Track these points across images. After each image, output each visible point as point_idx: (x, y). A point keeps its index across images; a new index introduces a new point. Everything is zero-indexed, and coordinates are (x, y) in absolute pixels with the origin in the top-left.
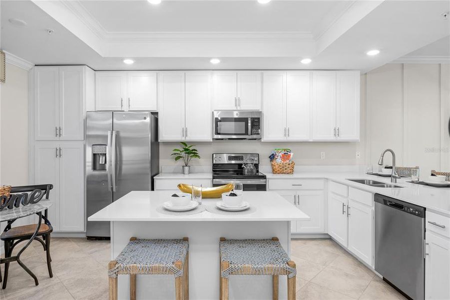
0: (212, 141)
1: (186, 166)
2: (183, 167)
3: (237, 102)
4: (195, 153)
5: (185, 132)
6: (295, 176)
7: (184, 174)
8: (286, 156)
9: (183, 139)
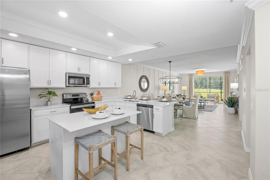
0: (65, 87)
1: (49, 101)
2: (47, 102)
3: (79, 69)
4: (55, 94)
5: (49, 82)
6: (102, 101)
7: (47, 105)
8: (99, 93)
9: (48, 86)
